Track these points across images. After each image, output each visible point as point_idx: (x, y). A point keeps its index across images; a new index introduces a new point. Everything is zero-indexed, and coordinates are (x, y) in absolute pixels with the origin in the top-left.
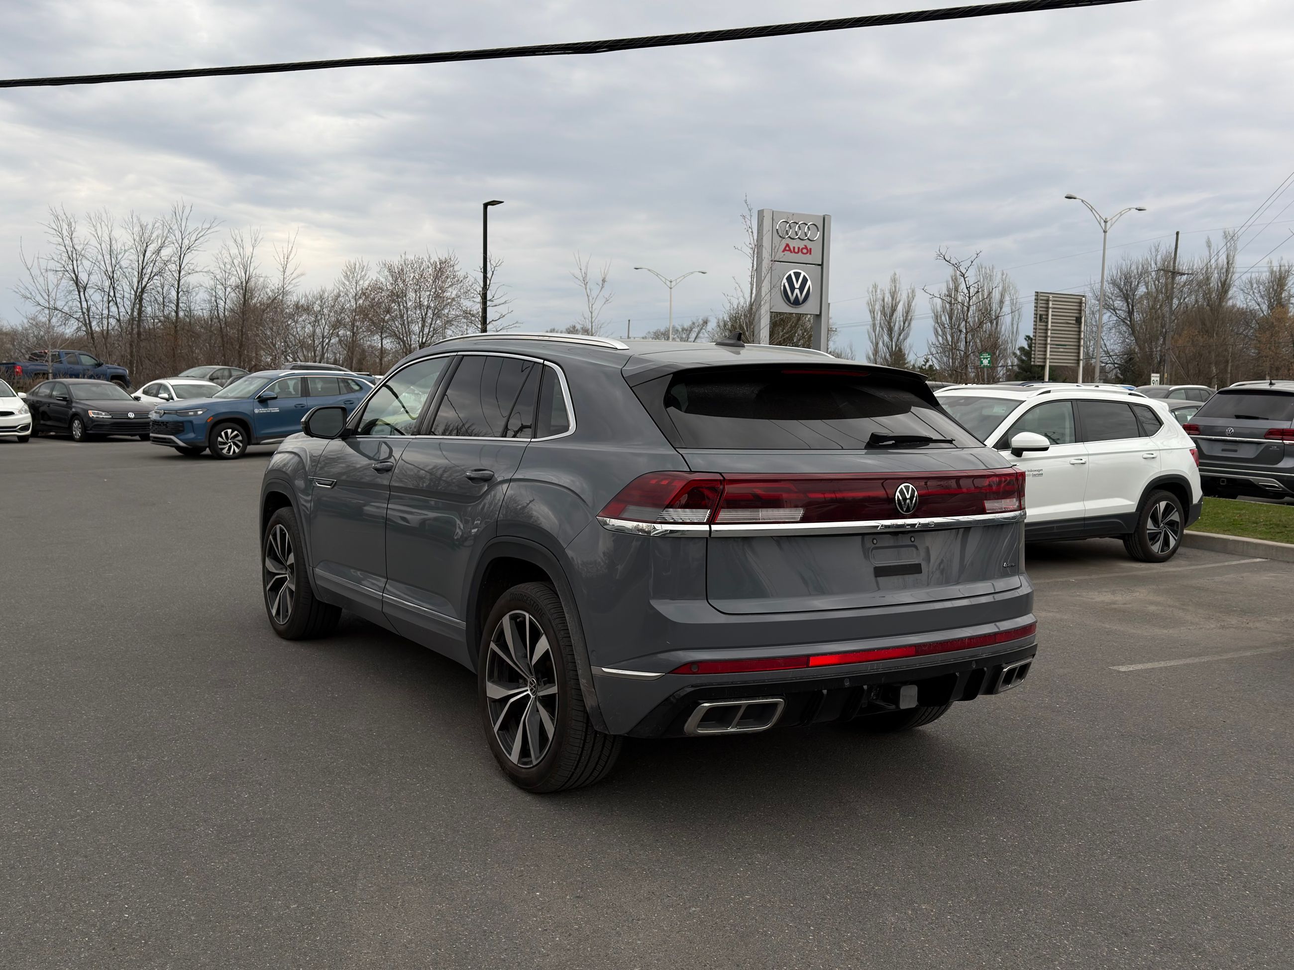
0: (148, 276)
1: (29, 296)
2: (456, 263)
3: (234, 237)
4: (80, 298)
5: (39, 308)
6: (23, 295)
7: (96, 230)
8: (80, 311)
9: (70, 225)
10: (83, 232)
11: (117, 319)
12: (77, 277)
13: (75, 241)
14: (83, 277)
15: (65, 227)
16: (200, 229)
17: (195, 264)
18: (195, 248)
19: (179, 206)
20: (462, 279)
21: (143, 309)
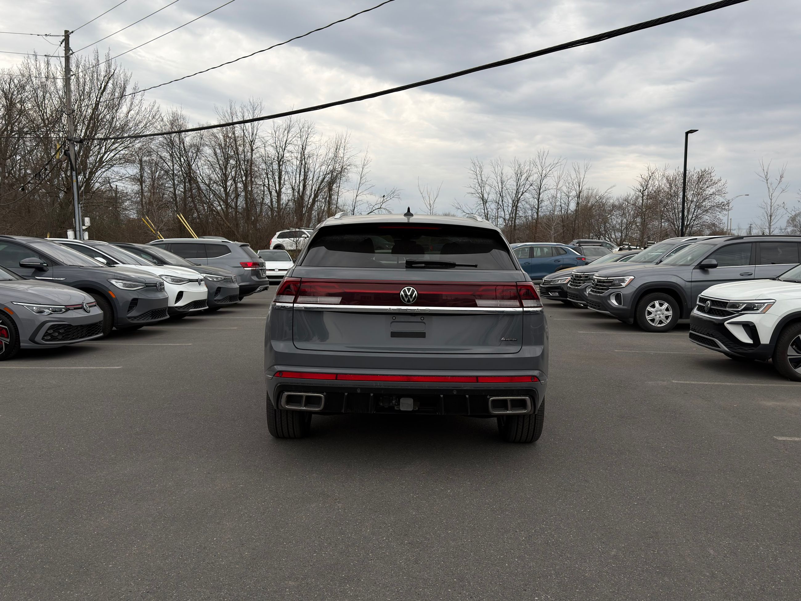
0: (521, 193)
1: (459, 207)
2: (712, 171)
3: (574, 167)
4: (484, 208)
5: (464, 214)
6: (456, 207)
7: (495, 169)
8: (484, 214)
9: (480, 168)
10: (487, 171)
11: (503, 218)
12: (483, 197)
13: (483, 176)
14: (486, 196)
15: (478, 169)
16: (552, 164)
17: (549, 185)
18: (548, 176)
19: (541, 152)
20: (717, 181)
21: (518, 212)
